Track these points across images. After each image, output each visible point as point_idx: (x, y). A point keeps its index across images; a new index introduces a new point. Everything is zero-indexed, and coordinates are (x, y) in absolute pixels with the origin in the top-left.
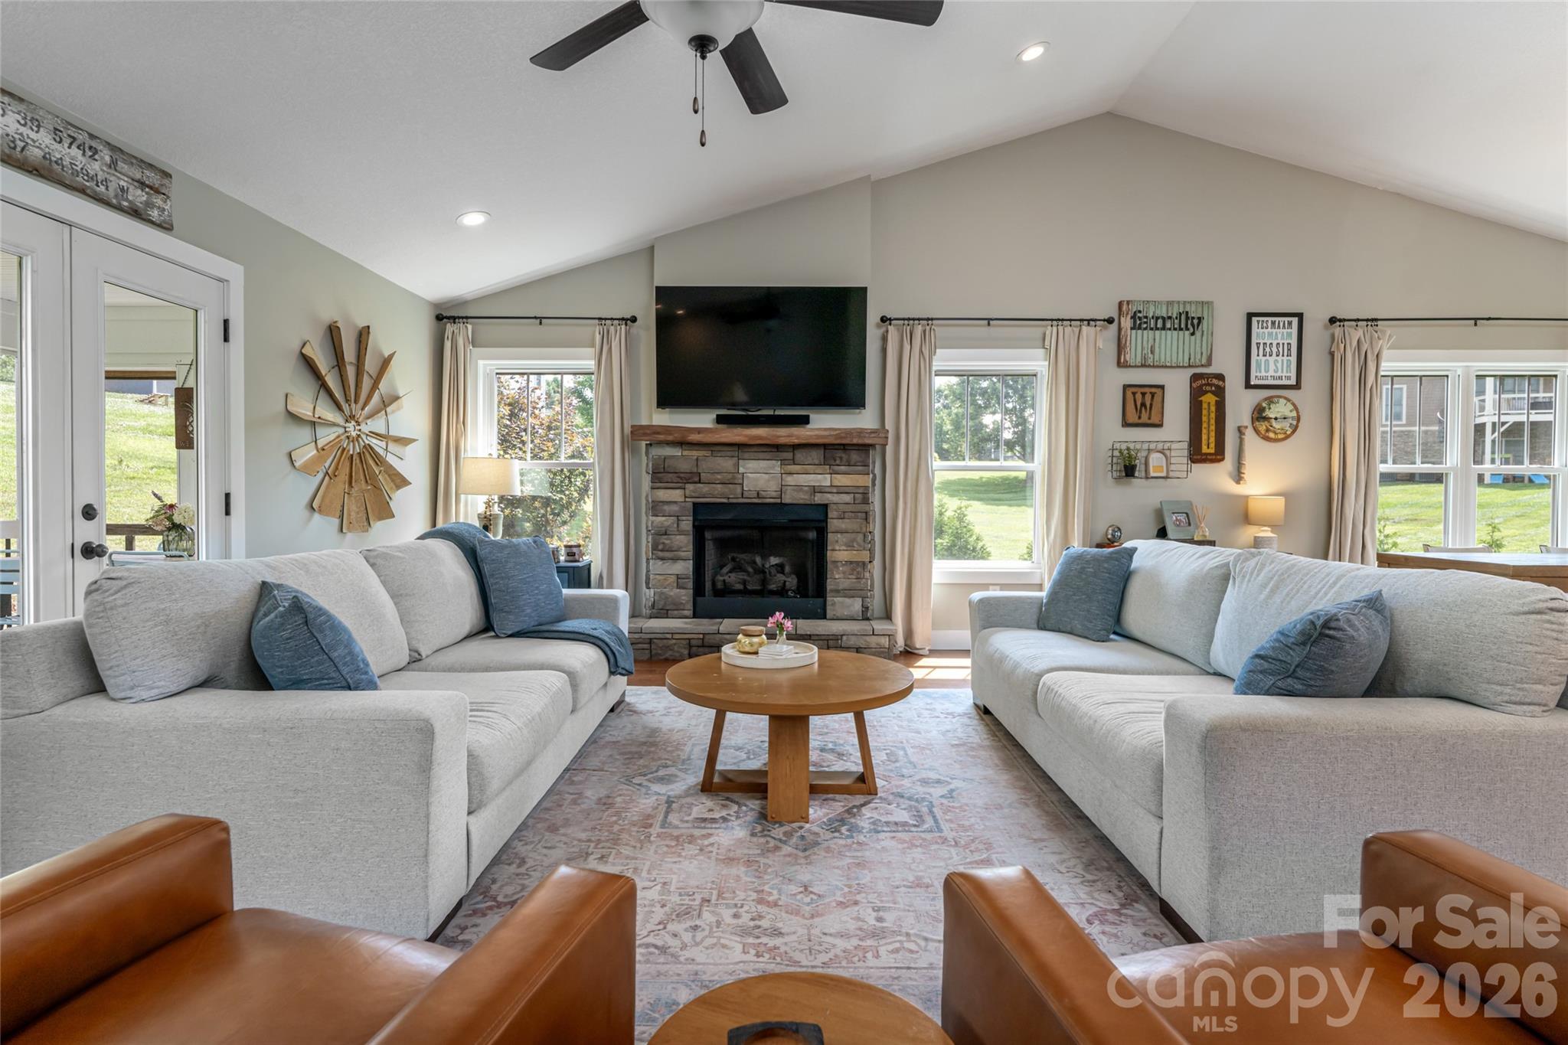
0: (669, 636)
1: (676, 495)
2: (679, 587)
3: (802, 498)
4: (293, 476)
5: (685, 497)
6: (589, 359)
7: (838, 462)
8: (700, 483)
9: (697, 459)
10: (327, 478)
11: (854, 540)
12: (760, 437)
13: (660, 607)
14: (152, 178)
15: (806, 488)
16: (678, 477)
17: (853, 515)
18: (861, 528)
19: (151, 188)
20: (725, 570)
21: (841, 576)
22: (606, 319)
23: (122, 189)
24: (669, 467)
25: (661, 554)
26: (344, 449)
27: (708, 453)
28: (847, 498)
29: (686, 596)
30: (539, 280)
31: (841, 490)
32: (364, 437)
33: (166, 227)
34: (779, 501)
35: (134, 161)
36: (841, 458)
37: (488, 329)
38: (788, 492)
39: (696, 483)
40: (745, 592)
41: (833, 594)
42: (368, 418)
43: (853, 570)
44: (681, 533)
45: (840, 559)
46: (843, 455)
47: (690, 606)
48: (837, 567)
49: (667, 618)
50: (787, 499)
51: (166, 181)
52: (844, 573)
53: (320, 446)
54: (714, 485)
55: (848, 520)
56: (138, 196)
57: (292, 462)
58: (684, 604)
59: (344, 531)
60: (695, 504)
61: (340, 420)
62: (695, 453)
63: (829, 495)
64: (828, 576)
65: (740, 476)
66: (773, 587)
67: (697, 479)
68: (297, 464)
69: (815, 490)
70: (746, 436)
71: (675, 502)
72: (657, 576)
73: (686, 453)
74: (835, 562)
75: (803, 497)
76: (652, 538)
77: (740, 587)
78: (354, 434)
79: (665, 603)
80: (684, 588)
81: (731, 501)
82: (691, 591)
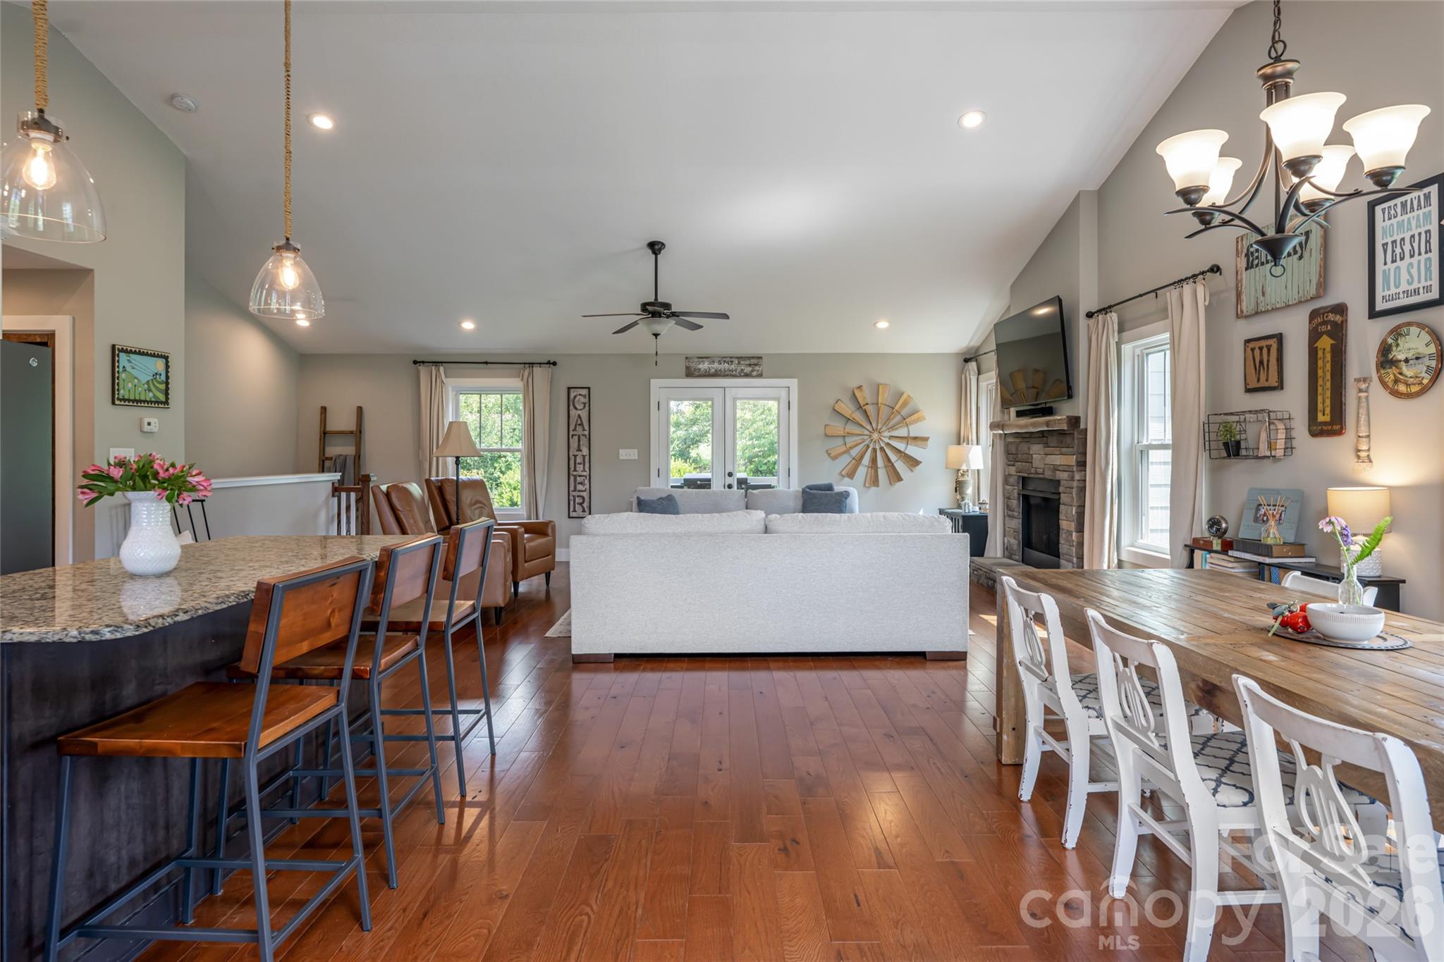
1: (1014, 470)
2: (1014, 537)
3: (1050, 474)
4: (830, 459)
5: (1017, 472)
7: (1062, 445)
10: (854, 461)
11: (1068, 512)
14: (754, 361)
15: (1052, 467)
16: (1013, 457)
17: (1068, 490)
18: (1071, 502)
19: (754, 364)
21: (1064, 542)
23: (742, 370)
24: (1010, 450)
25: (1011, 513)
26: (868, 446)
27: (1021, 440)
28: (1066, 475)
29: (1016, 544)
31: (1064, 469)
32: (884, 439)
33: (761, 375)
35: (746, 358)
38: (1046, 469)
39: (1019, 462)
41: (1062, 557)
42: (889, 429)
43: (1068, 538)
44: (1014, 498)
45: (1064, 528)
46: (1064, 440)
47: (1022, 554)
48: (1063, 534)
49: (1011, 559)
50: (1046, 476)
51: (760, 360)
52: (1065, 539)
53: (848, 446)
54: (1023, 464)
55: (1067, 495)
56: (748, 369)
57: (828, 454)
58: (1015, 551)
60: (1021, 478)
61: (867, 433)
62: (1017, 440)
63: (1060, 473)
64: (1060, 541)
65: (1031, 458)
67: (1019, 459)
68: (832, 455)
69: (1055, 468)
71: (1014, 476)
72: (1008, 529)
74: (1062, 530)
76: (1006, 501)
78: (876, 438)
79: (1010, 549)
80: (1016, 539)
81: (1029, 476)
82: (1022, 544)
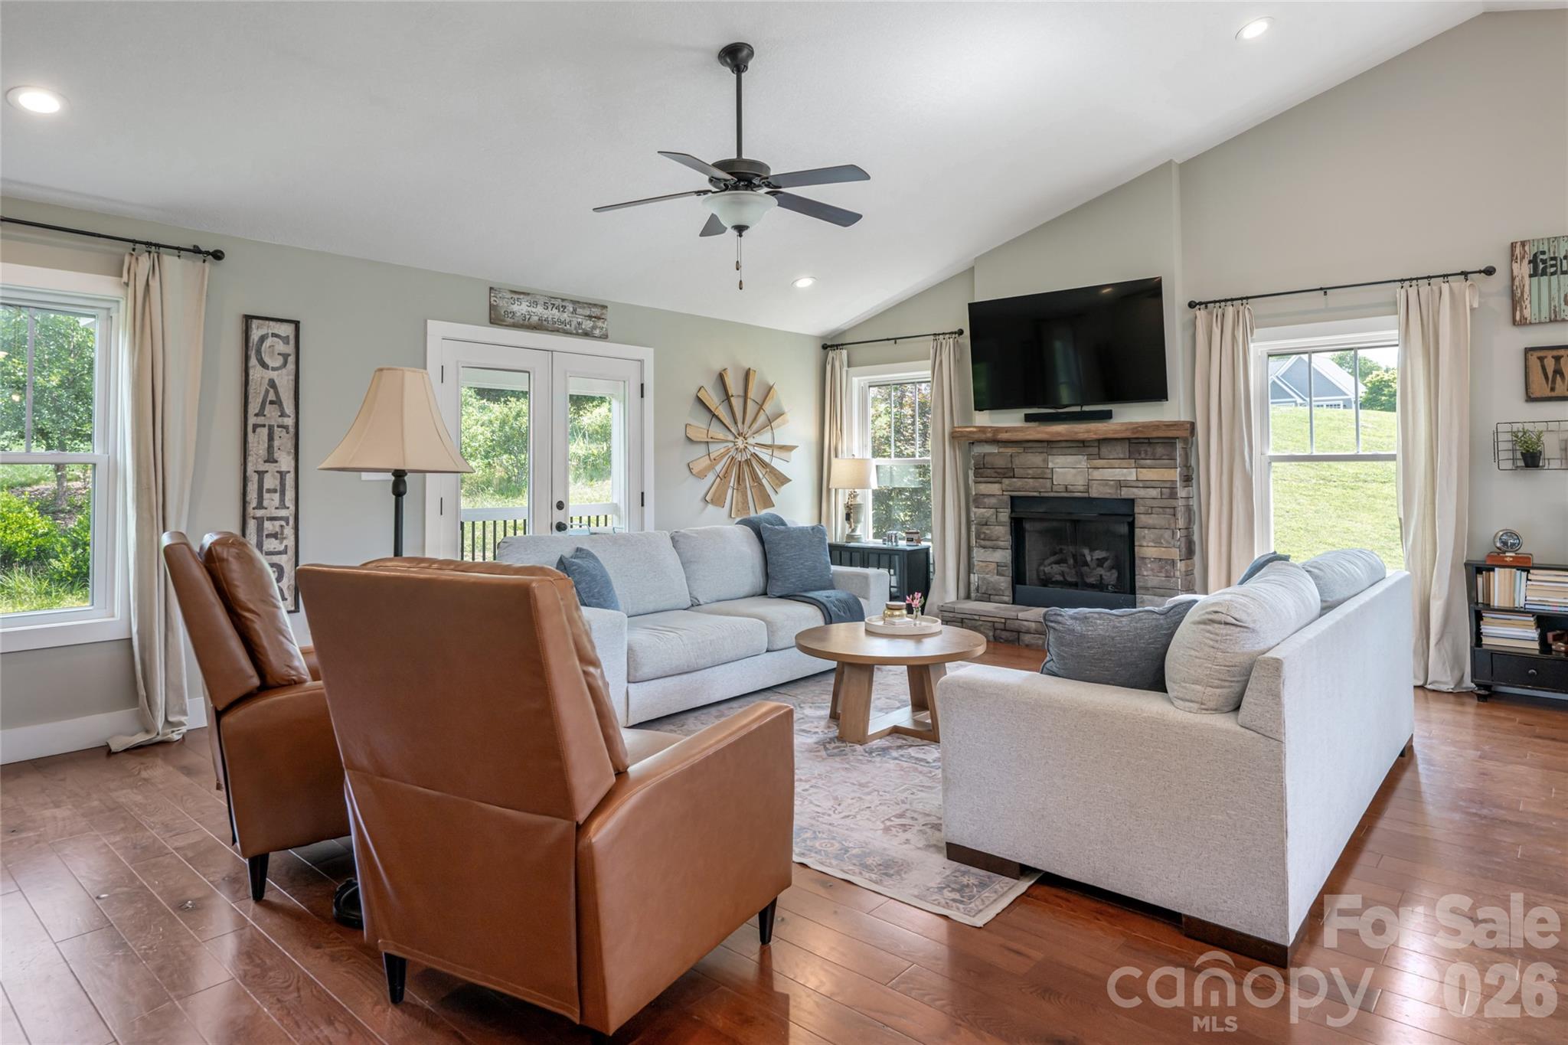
0: (977, 617)
1: (995, 489)
2: (998, 574)
3: (1107, 492)
4: (692, 479)
5: (1003, 491)
6: (926, 370)
7: (1143, 456)
8: (1014, 477)
9: (1011, 456)
10: (718, 479)
11: (1162, 536)
12: (1059, 434)
13: (983, 591)
14: (596, 311)
15: (1112, 483)
16: (996, 472)
17: (1161, 510)
18: (1169, 524)
19: (595, 317)
20: (1047, 562)
21: (1150, 573)
22: (939, 334)
23: (579, 324)
24: (987, 463)
25: (983, 543)
26: (733, 457)
27: (1021, 450)
28: (1154, 493)
29: (1004, 582)
30: (894, 307)
31: (1147, 485)
32: (751, 448)
33: (604, 337)
34: (1086, 495)
35: (585, 305)
36: (1146, 452)
37: (861, 352)
38: (1095, 485)
39: (1011, 477)
40: (1065, 584)
41: (1142, 592)
42: (754, 434)
43: (1162, 568)
44: (1000, 524)
45: (1149, 556)
46: (1149, 449)
47: (1009, 592)
48: (1146, 564)
49: (990, 601)
50: (1094, 494)
51: (604, 311)
52: (1152, 570)
53: (712, 458)
54: (1026, 480)
55: (1156, 516)
56: (588, 324)
57: (690, 469)
58: (1003, 591)
59: (733, 516)
60: (1012, 498)
61: (731, 438)
62: (1009, 451)
63: (1135, 490)
64: (1137, 573)
65: (1049, 471)
66: (1091, 580)
67: (1012, 474)
68: (694, 471)
69: (1120, 484)
70: (1047, 433)
71: (994, 495)
72: (980, 563)
73: (1001, 450)
74: (1144, 558)
75: (1109, 491)
76: (976, 528)
77: (1059, 578)
78: (742, 447)
79: (987, 589)
80: (1003, 575)
81: (1043, 495)
82: (1010, 579)
